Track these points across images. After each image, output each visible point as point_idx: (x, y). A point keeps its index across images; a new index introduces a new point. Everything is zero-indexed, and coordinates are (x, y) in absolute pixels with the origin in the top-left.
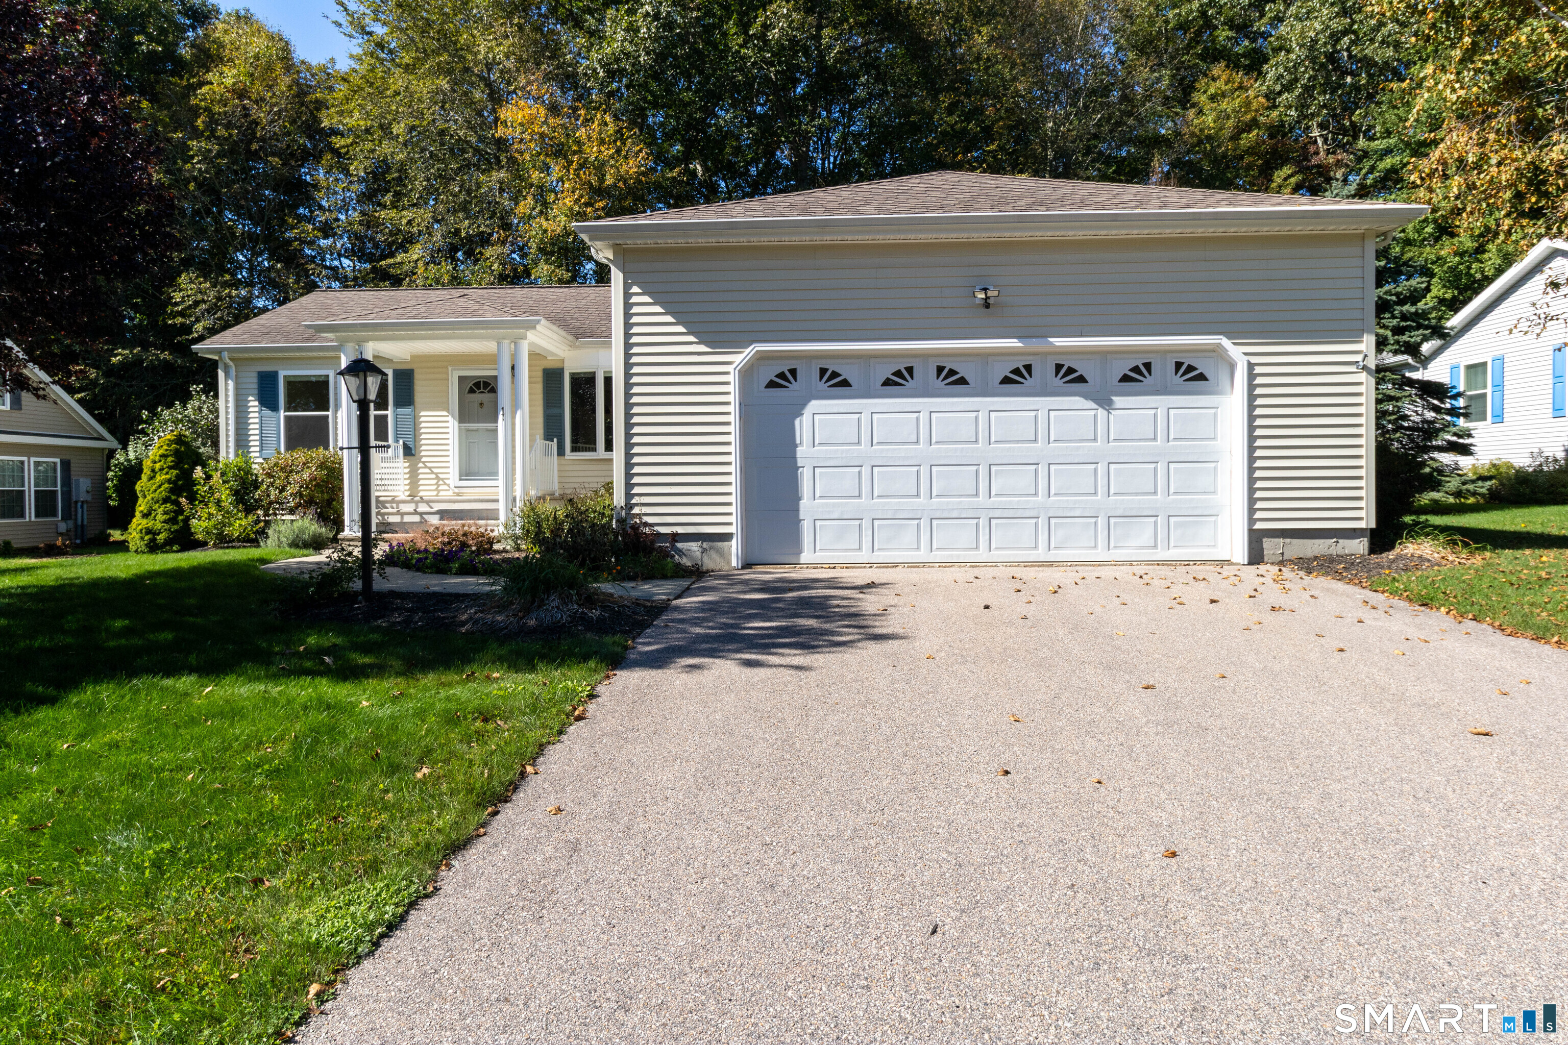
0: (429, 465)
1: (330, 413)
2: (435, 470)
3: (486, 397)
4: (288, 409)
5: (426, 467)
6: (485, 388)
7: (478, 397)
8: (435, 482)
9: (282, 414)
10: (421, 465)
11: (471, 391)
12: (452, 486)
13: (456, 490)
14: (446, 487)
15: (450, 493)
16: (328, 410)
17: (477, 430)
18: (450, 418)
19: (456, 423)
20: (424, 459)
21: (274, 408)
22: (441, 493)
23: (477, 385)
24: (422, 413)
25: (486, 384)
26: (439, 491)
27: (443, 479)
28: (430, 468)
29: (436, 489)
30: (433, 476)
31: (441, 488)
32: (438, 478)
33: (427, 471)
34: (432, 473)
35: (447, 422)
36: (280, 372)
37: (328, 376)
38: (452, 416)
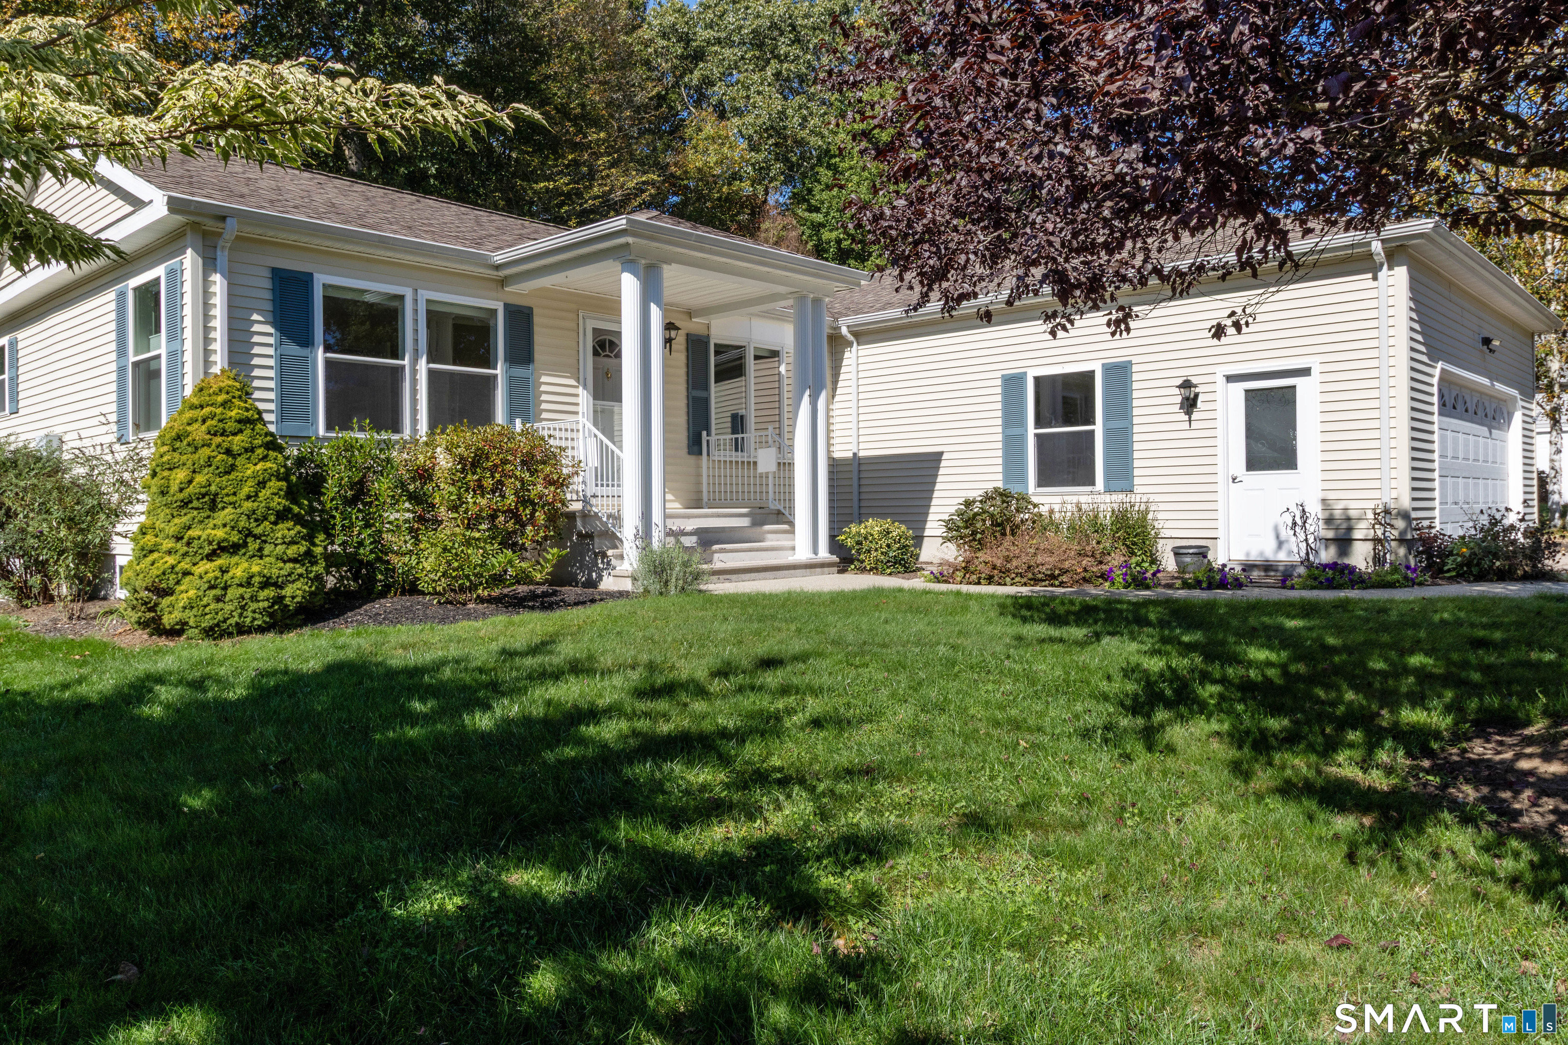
1: (406, 362)
3: (611, 363)
4: (326, 347)
6: (611, 350)
7: (604, 362)
9: (320, 356)
16: (403, 359)
17: (602, 411)
18: (580, 390)
19: (591, 399)
21: (307, 343)
23: (601, 344)
24: (544, 379)
25: (612, 345)
35: (577, 395)
36: (316, 275)
37: (401, 298)
38: (585, 387)
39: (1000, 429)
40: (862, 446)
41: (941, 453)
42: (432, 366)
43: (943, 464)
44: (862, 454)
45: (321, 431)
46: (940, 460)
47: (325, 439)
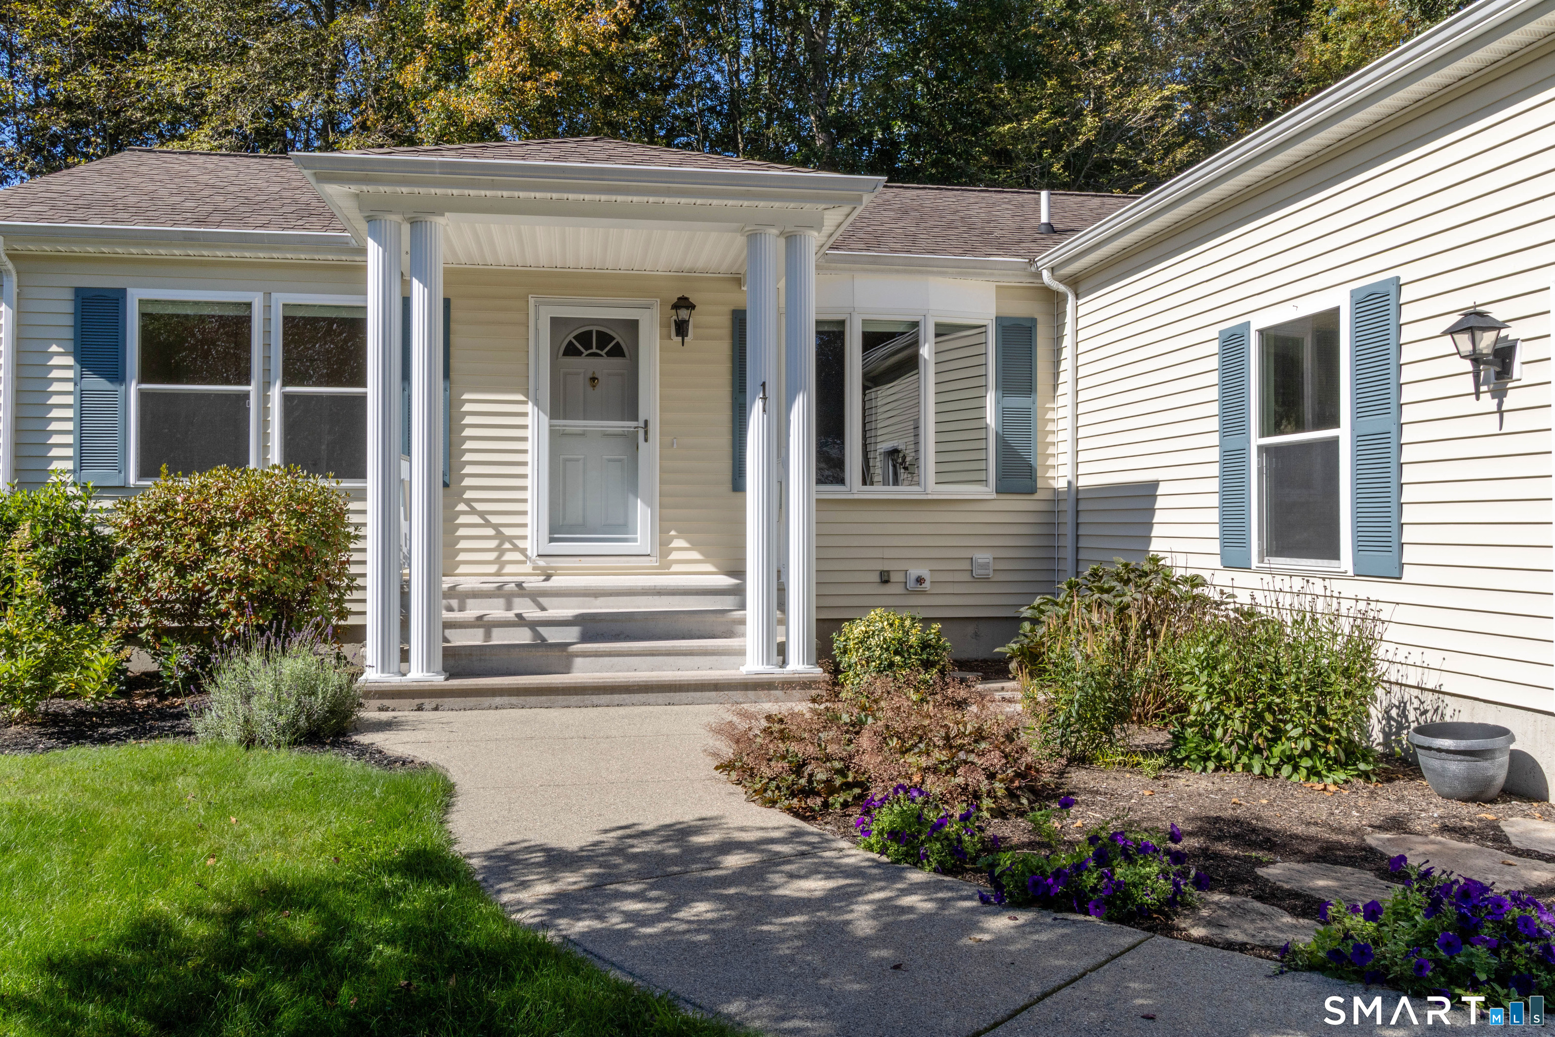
0: (479, 507)
1: (252, 389)
2: (494, 519)
3: (604, 365)
4: (143, 379)
5: (473, 511)
6: (601, 346)
7: (584, 365)
8: (493, 544)
9: (133, 388)
10: (462, 507)
11: (571, 351)
12: (532, 552)
13: (542, 563)
14: (518, 556)
15: (528, 568)
16: (248, 383)
17: (583, 434)
18: (530, 408)
19: (545, 420)
20: (468, 495)
21: (117, 375)
22: (508, 569)
23: (584, 338)
24: (466, 396)
25: (604, 339)
26: (503, 564)
27: (510, 539)
28: (482, 514)
29: (497, 561)
30: (491, 532)
31: (508, 556)
32: (499, 535)
33: (477, 520)
34: (488, 524)
35: (525, 414)
36: (130, 291)
37: (249, 305)
38: (537, 403)
39: (1215, 439)
40: (1082, 469)
41: (1155, 484)
42: (289, 389)
43: (1160, 503)
44: (1083, 482)
45: (132, 480)
46: (1154, 497)
47: (138, 488)
